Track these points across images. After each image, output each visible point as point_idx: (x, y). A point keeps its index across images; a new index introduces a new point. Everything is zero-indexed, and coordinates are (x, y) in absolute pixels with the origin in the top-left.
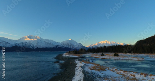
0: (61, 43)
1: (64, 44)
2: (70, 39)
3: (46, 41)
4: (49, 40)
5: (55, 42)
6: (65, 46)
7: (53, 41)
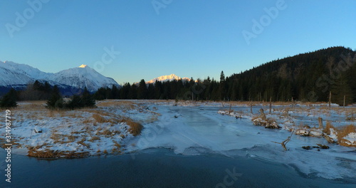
0: (55, 75)
1: (64, 78)
2: (83, 66)
3: (10, 68)
4: (18, 65)
5: (39, 72)
6: (68, 83)
7: (31, 68)
